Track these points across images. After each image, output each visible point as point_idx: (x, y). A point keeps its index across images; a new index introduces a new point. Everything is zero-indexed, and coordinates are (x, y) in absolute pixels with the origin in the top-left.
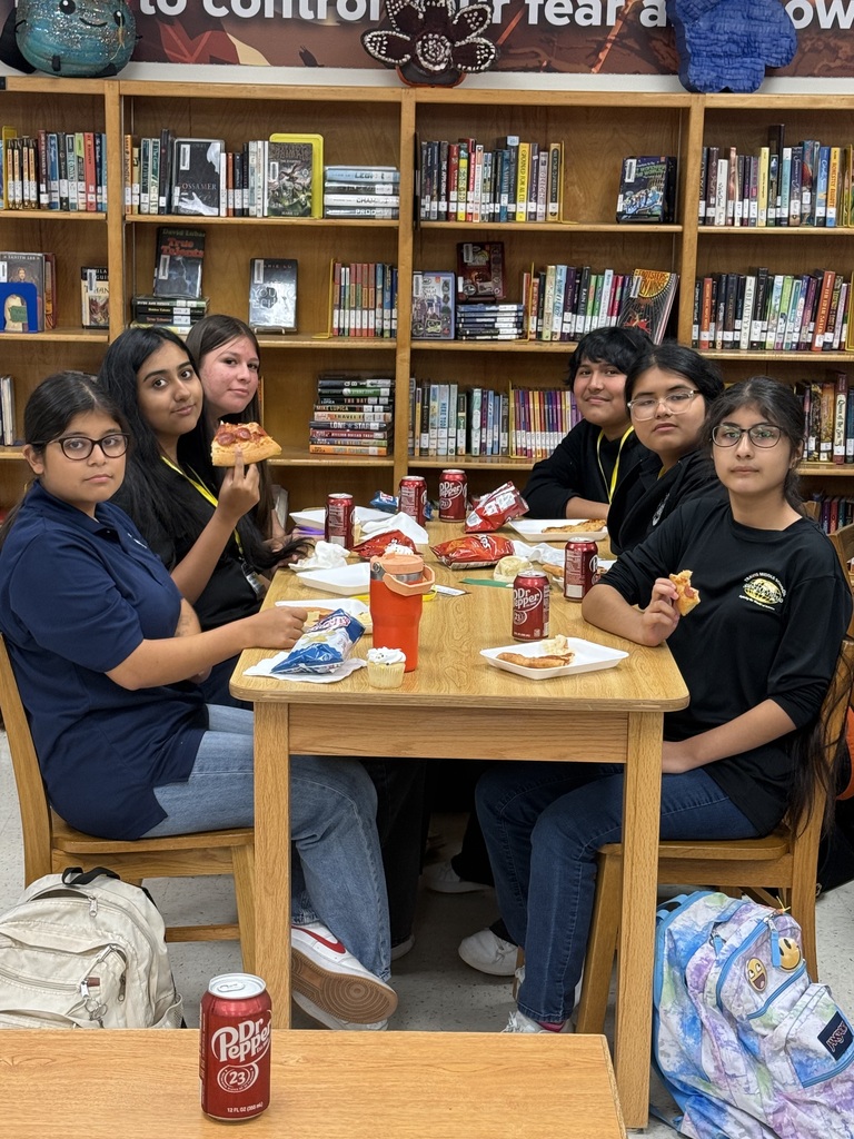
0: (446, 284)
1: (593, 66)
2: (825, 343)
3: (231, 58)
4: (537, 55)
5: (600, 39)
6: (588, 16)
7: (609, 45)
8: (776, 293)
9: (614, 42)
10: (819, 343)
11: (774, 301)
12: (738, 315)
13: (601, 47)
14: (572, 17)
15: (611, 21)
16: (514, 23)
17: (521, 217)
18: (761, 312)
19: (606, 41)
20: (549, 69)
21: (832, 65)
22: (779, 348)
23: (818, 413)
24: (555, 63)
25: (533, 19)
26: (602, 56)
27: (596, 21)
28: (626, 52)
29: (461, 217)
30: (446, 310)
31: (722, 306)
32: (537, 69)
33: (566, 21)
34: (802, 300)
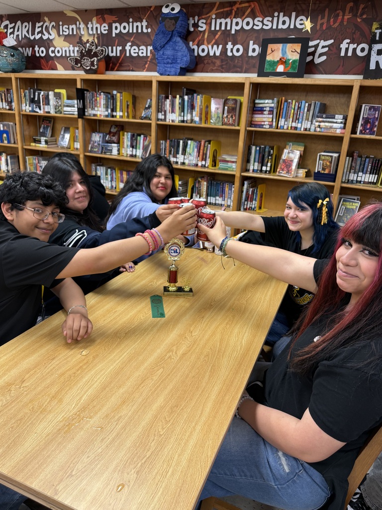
0: (100, 136)
1: (144, 69)
2: (202, 165)
3: (55, 68)
4: (129, 66)
5: (146, 60)
6: (142, 53)
7: (148, 62)
8: (188, 146)
9: (150, 61)
10: (200, 164)
11: (188, 150)
12: (177, 153)
13: (146, 63)
14: (138, 53)
15: (149, 54)
16: (123, 56)
17: (118, 117)
18: (184, 153)
19: (147, 61)
20: (133, 70)
21: (214, 69)
22: (189, 165)
23: (200, 187)
24: (134, 69)
25: (128, 54)
26: (147, 66)
27: (145, 55)
28: (153, 64)
29: (98, 116)
30: (99, 144)
31: (173, 149)
32: (129, 70)
33: (136, 55)
34: (196, 150)
